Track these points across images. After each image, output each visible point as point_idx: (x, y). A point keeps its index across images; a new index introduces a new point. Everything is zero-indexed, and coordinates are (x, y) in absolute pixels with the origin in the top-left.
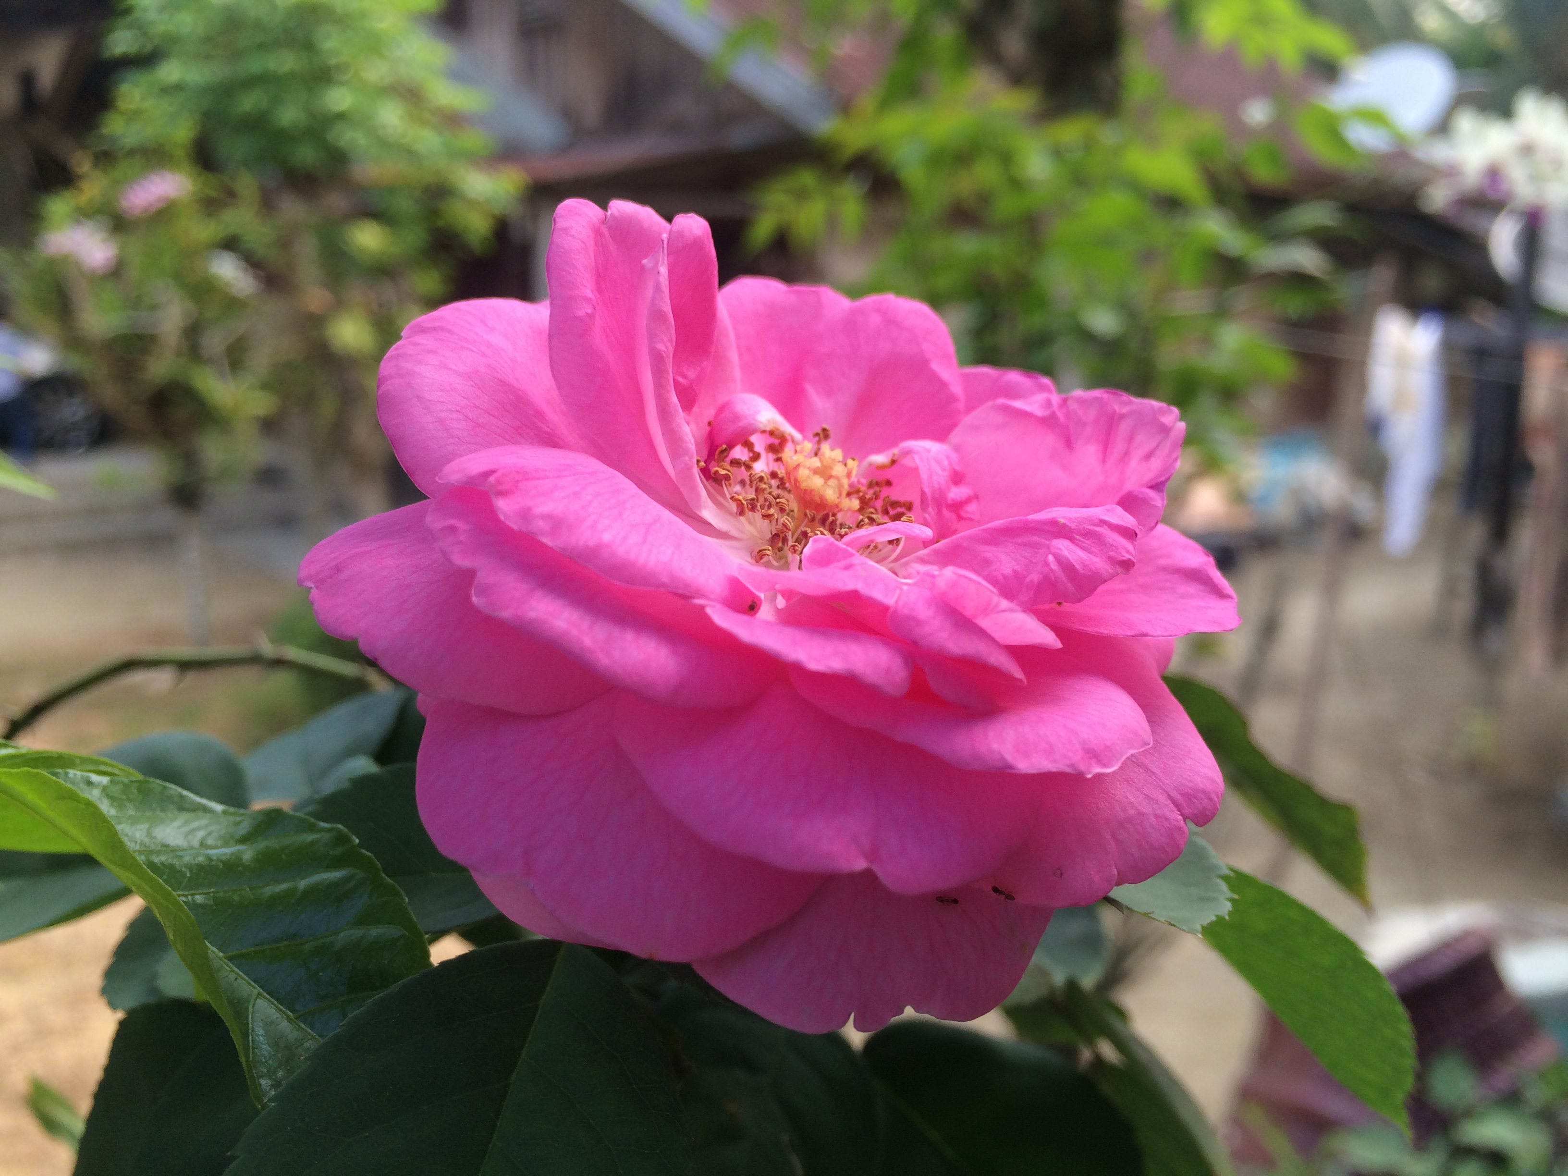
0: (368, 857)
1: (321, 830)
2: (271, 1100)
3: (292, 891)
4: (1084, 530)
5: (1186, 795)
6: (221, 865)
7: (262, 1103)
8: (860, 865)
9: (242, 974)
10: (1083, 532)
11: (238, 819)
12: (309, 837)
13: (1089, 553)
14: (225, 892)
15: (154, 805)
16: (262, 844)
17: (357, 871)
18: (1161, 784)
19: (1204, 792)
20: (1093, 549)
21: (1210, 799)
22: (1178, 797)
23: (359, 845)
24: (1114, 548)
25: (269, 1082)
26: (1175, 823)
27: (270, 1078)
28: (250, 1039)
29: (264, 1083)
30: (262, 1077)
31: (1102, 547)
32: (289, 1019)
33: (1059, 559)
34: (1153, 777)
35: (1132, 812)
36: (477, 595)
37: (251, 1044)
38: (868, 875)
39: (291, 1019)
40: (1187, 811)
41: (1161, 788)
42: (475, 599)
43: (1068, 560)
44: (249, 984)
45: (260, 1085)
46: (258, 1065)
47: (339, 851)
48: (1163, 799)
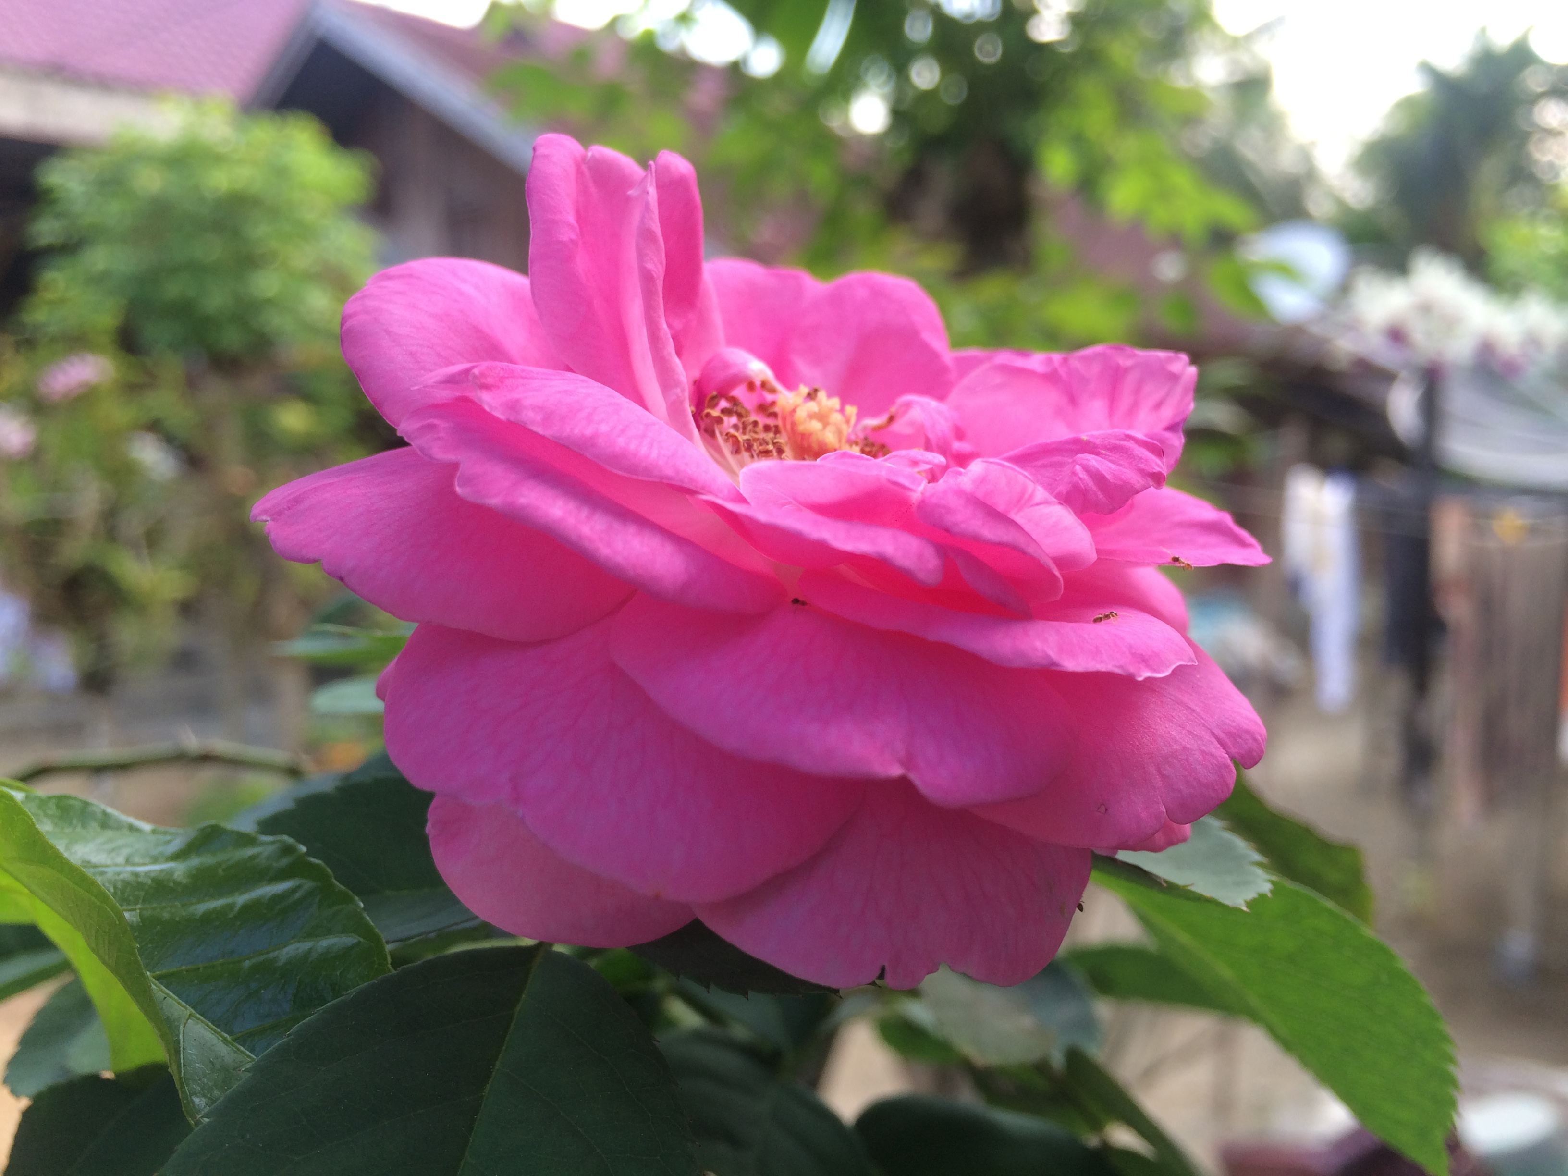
0: (318, 865)
1: (262, 844)
2: (206, 1116)
3: (231, 906)
4: (1109, 445)
5: (1229, 734)
6: (150, 882)
7: (196, 1118)
8: (896, 771)
9: (172, 994)
10: (1108, 447)
11: (168, 838)
12: (250, 852)
13: (1118, 465)
14: (154, 909)
15: (75, 822)
16: (195, 861)
17: (303, 881)
18: (1203, 721)
19: (1247, 732)
20: (1121, 462)
21: (1255, 740)
22: (1222, 736)
23: (308, 854)
24: (1143, 461)
25: (204, 1100)
26: (1223, 760)
27: (204, 1096)
28: (182, 1056)
29: (198, 1101)
30: (195, 1094)
31: (1131, 460)
32: (225, 1041)
33: (1087, 469)
34: (1194, 714)
35: (1176, 747)
36: (460, 486)
37: (182, 1061)
38: (904, 783)
39: (229, 1042)
40: (1233, 751)
41: (1204, 725)
42: (458, 490)
43: (1097, 470)
44: (179, 1004)
45: (193, 1102)
46: (191, 1082)
47: (285, 862)
48: (1207, 736)
